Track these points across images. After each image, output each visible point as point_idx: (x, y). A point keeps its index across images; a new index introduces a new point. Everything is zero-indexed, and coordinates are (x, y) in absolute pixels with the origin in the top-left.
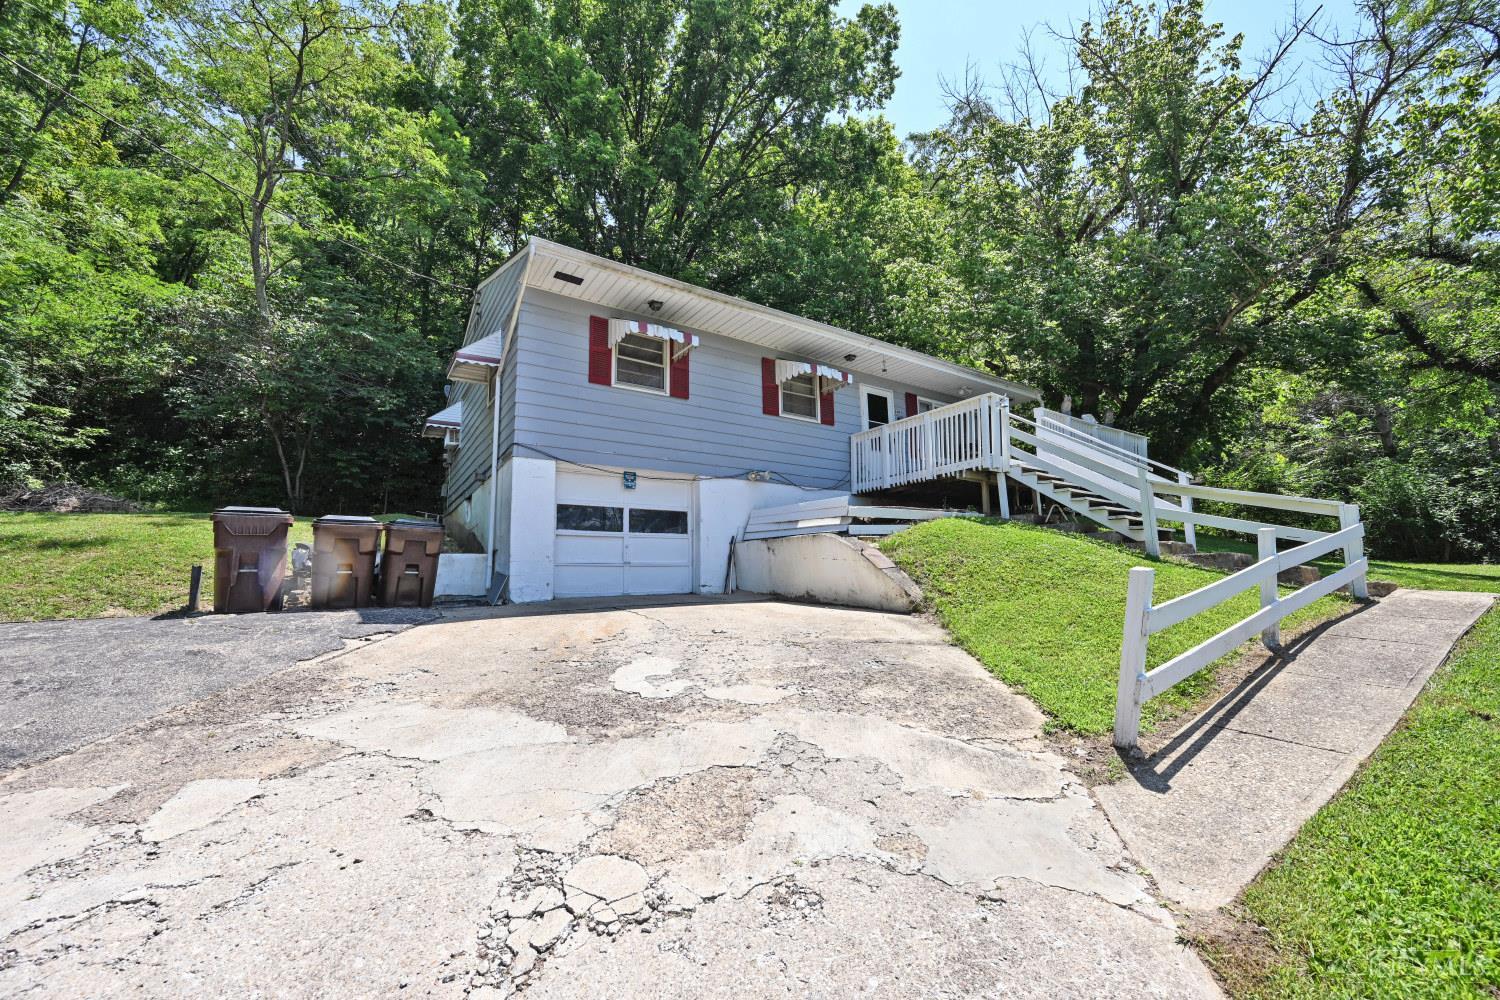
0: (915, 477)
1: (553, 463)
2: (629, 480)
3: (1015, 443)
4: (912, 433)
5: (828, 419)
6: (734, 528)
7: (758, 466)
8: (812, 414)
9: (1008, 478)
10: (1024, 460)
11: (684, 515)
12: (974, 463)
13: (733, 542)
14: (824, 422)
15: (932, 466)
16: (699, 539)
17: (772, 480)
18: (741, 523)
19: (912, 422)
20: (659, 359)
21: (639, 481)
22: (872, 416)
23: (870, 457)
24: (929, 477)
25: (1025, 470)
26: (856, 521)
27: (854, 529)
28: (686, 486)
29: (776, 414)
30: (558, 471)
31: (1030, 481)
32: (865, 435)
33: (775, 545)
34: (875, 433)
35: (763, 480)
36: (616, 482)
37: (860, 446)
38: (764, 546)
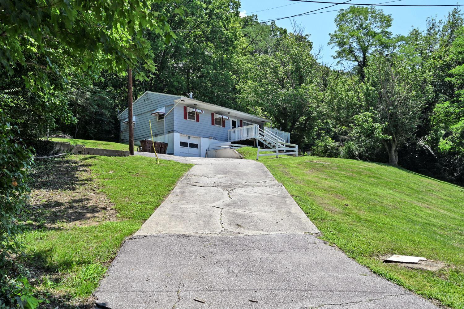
0: (242, 139)
1: (179, 134)
2: (189, 137)
3: (260, 134)
4: (241, 131)
5: (224, 126)
6: (207, 148)
7: (211, 136)
8: (221, 125)
9: (259, 141)
10: (261, 137)
11: (197, 145)
12: (252, 137)
13: (206, 151)
14: (223, 127)
15: (245, 137)
16: (201, 150)
17: (213, 139)
18: (208, 147)
19: (241, 128)
20: (194, 114)
21: (191, 138)
22: (233, 125)
23: (232, 135)
24: (244, 139)
25: (261, 139)
26: (232, 146)
27: (232, 147)
28: (197, 139)
29: (214, 125)
30: (180, 135)
31: (262, 141)
32: (231, 130)
33: (217, 151)
34: (234, 130)
35: (212, 139)
36: (187, 138)
37: (230, 132)
38: (214, 151)
